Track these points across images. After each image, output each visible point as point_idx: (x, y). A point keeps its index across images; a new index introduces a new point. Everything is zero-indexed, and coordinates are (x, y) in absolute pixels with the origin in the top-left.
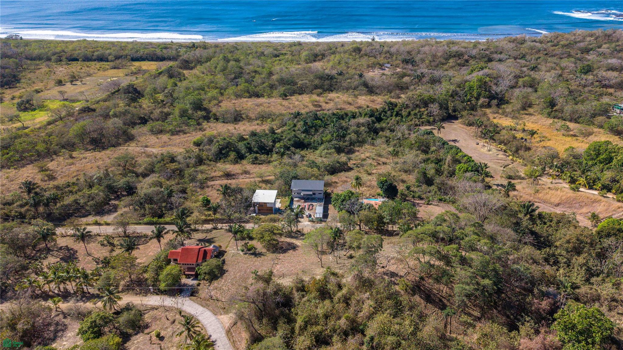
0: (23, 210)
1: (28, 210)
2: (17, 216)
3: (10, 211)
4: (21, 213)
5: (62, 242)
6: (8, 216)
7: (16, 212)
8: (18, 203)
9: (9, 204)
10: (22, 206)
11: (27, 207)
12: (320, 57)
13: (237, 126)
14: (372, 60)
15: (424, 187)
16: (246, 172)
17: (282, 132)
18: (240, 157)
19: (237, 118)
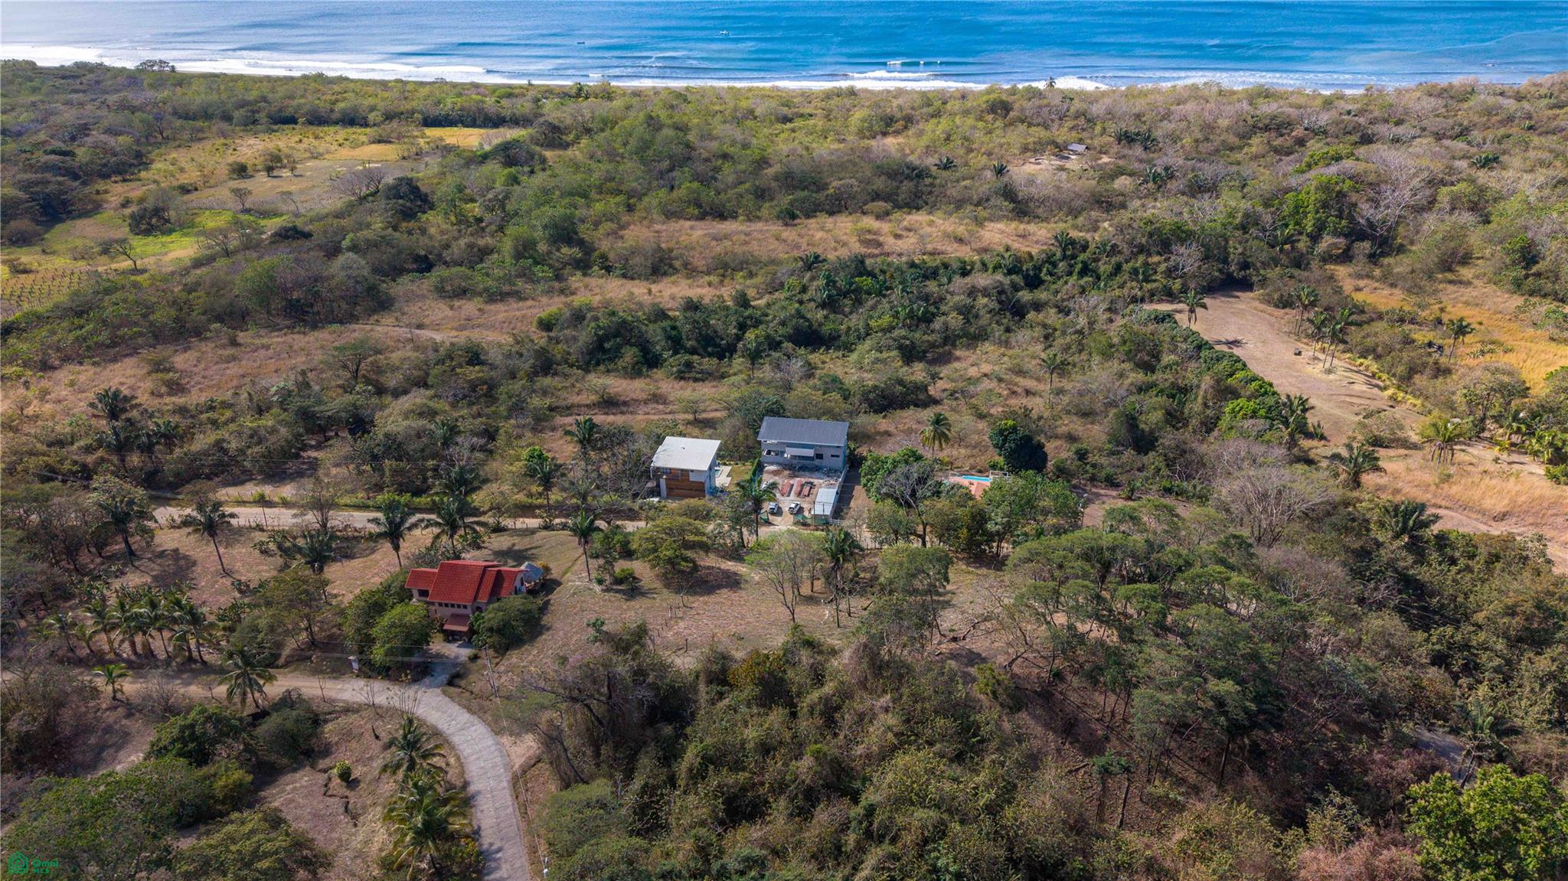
0: (90, 459)
1: (103, 460)
2: (74, 474)
3: (61, 462)
4: (84, 466)
5: (168, 540)
6: (52, 470)
7: (75, 463)
8: (82, 443)
9: (60, 443)
10: (88, 450)
11: (100, 453)
12: (899, 125)
13: (654, 288)
14: (1038, 133)
15: (1129, 454)
16: (657, 398)
17: (768, 305)
18: (650, 361)
19: (660, 266)
